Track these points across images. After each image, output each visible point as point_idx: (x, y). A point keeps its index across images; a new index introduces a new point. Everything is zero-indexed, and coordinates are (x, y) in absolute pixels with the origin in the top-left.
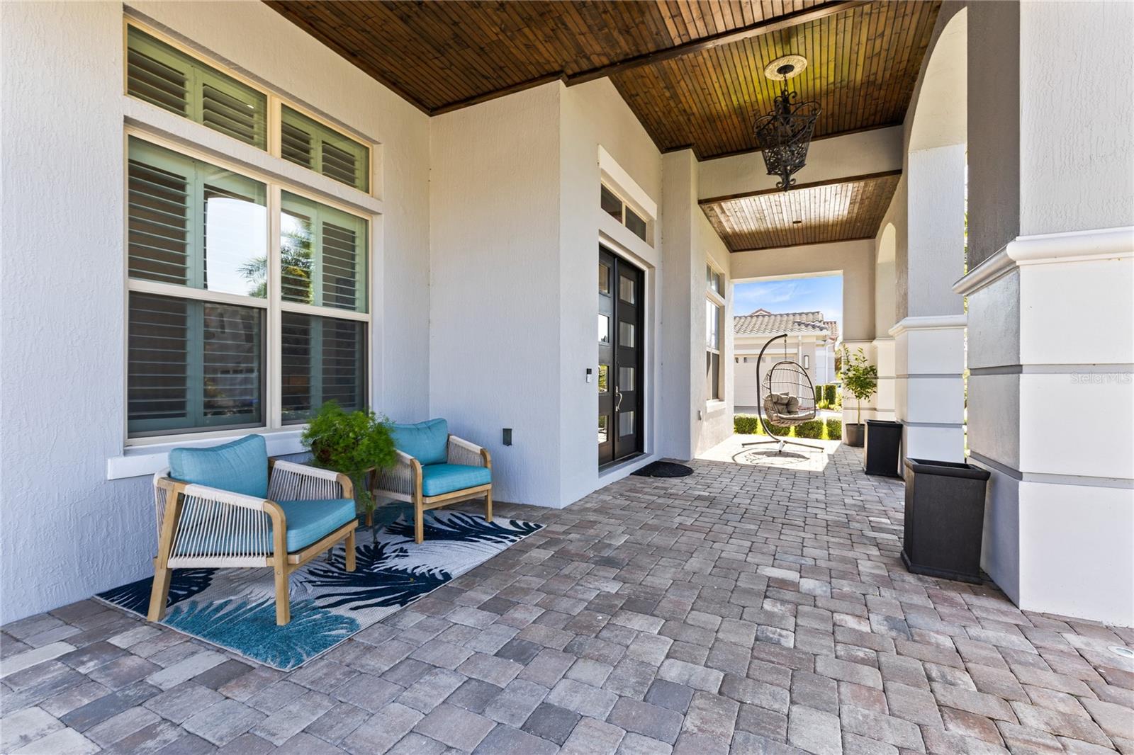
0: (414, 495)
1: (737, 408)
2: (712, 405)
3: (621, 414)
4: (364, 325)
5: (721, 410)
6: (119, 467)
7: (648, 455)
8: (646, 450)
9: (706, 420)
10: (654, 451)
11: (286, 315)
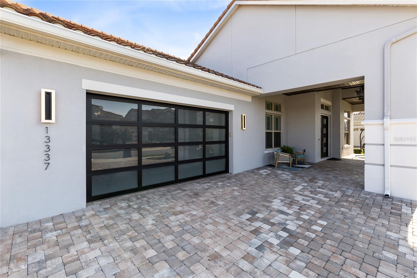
0: (295, 158)
1: (355, 147)
2: (346, 146)
3: (324, 148)
4: (280, 133)
5: (349, 147)
6: (266, 152)
7: (329, 157)
8: (329, 156)
9: (344, 149)
10: (331, 155)
11: (272, 132)
